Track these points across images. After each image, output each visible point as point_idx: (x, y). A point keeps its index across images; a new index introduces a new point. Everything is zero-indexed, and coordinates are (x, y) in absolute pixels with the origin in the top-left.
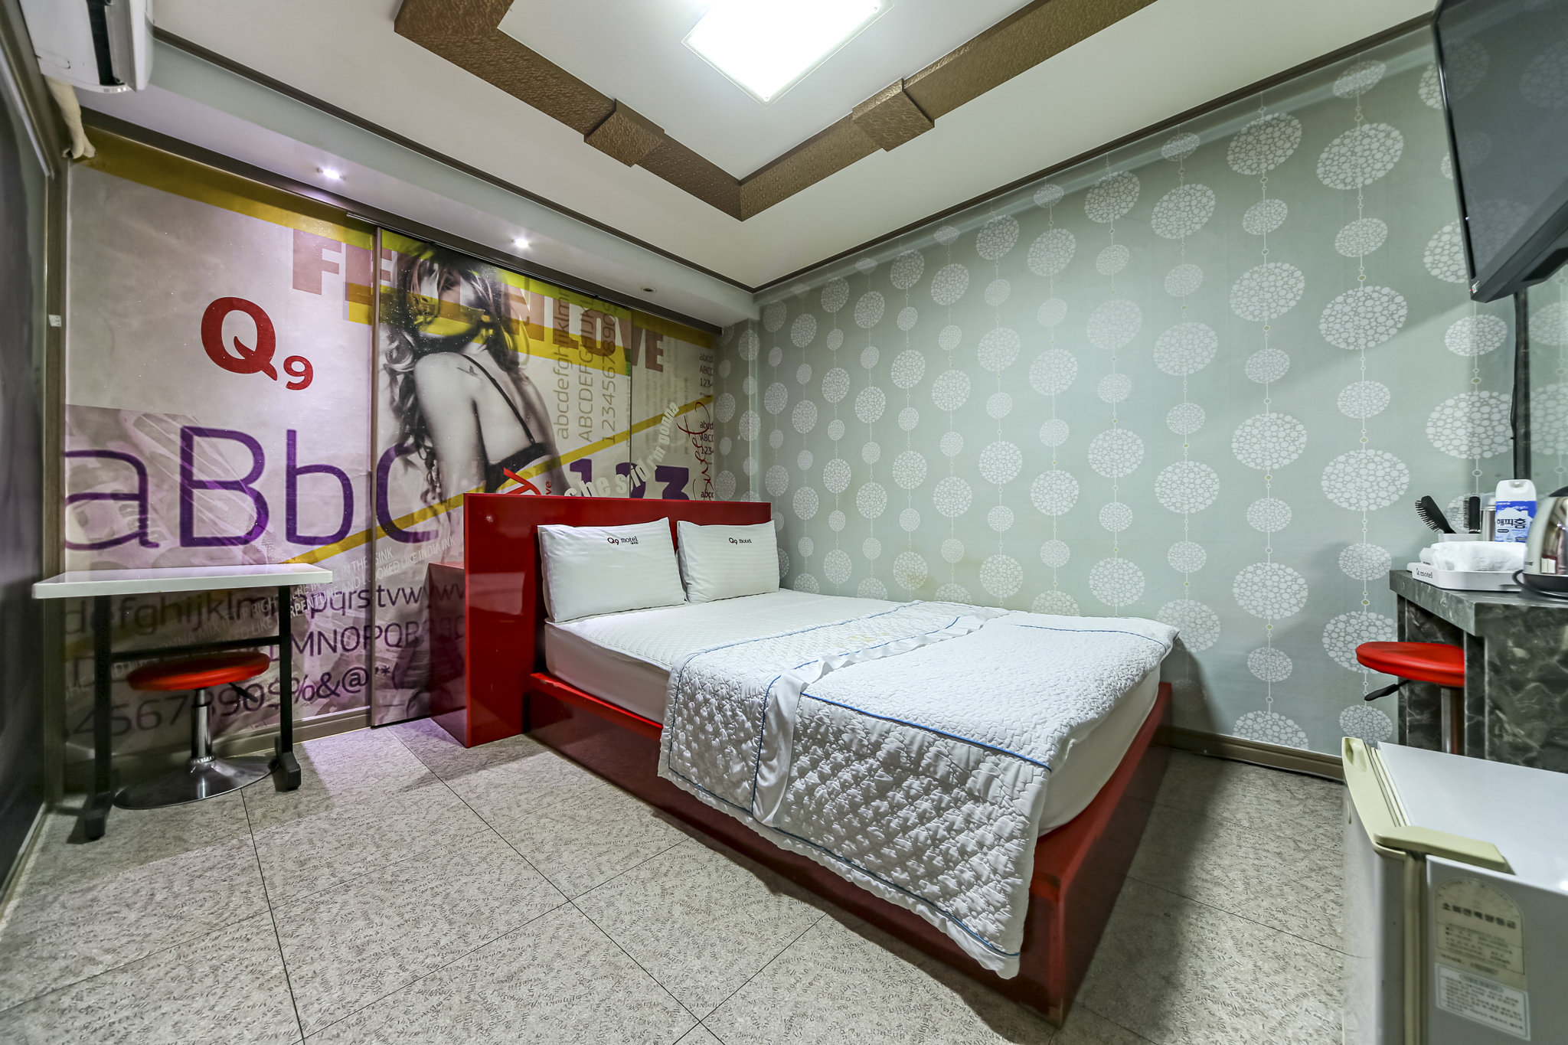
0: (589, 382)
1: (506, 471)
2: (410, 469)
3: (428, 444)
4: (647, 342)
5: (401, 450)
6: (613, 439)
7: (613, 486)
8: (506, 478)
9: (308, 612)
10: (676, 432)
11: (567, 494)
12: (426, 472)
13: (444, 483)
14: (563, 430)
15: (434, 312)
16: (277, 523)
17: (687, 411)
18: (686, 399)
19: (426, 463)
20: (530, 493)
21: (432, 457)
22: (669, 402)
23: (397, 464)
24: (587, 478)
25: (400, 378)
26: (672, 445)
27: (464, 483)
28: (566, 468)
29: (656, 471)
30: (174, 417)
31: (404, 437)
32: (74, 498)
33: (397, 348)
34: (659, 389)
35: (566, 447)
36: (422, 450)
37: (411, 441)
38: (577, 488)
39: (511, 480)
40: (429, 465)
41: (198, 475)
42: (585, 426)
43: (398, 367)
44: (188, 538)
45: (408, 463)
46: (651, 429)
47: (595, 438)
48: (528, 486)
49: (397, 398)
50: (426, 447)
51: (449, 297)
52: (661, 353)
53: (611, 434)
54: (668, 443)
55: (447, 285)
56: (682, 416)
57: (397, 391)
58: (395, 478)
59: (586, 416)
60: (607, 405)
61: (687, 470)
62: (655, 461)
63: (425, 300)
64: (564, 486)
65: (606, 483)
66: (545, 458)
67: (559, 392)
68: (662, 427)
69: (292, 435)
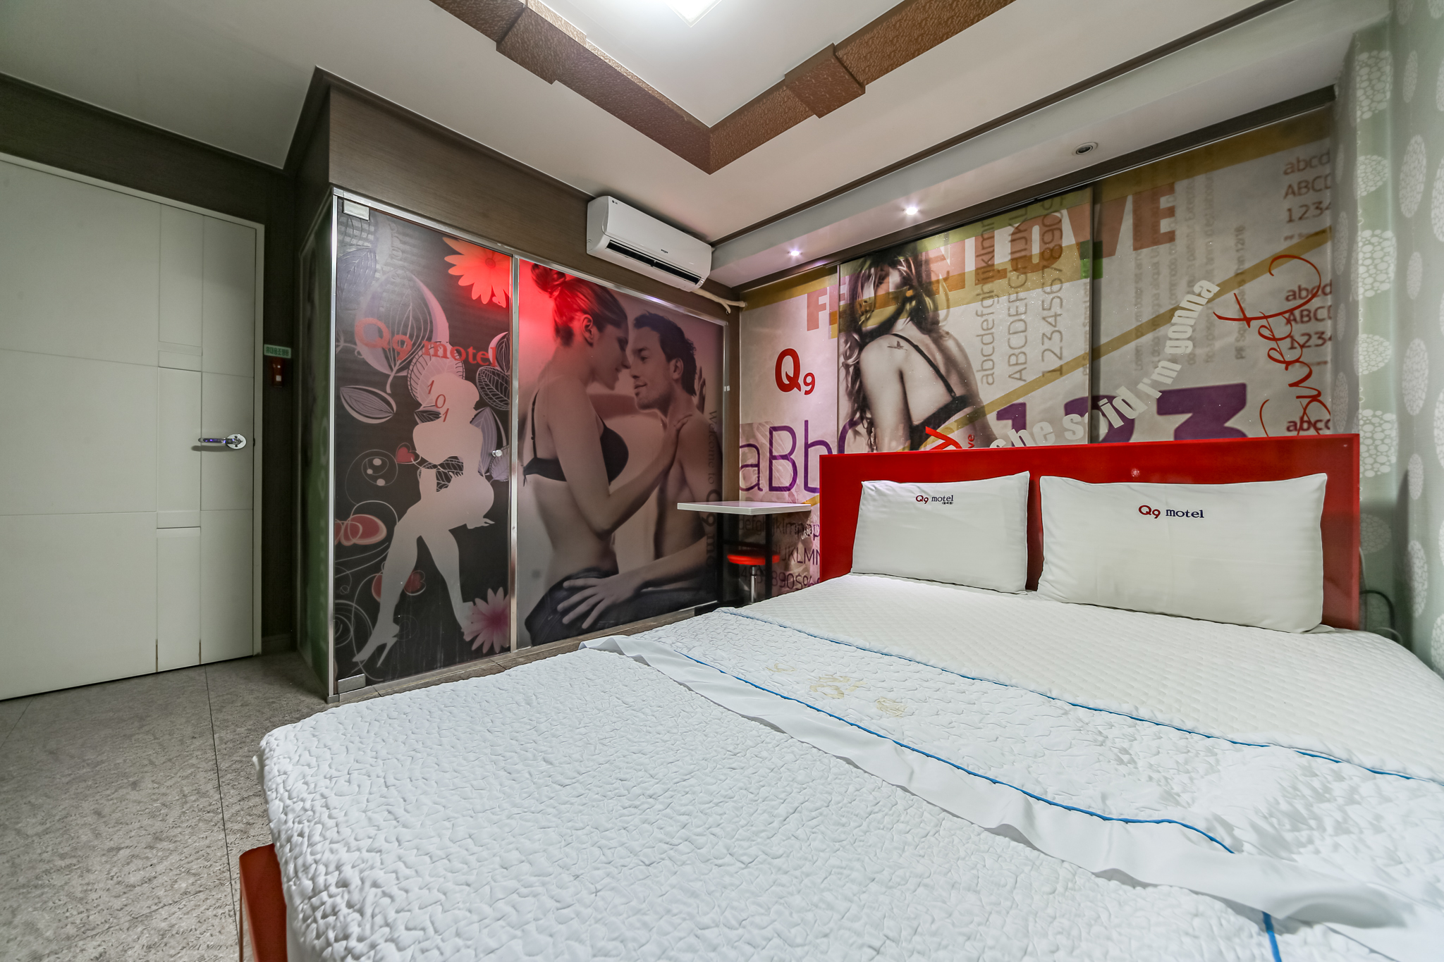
0: (1022, 309)
1: (928, 429)
2: (857, 437)
3: (869, 415)
4: (1136, 212)
5: (852, 424)
6: (1060, 371)
7: (1060, 431)
8: (928, 436)
9: (812, 535)
10: (1210, 327)
11: (993, 446)
12: (867, 438)
13: (879, 446)
14: (987, 375)
15: (871, 307)
16: (800, 480)
17: (1242, 283)
18: (1241, 261)
19: (867, 431)
20: (951, 448)
21: (872, 424)
22: (1191, 283)
23: (850, 434)
24: (1020, 424)
25: (851, 369)
26: (1201, 352)
27: (894, 444)
28: (991, 418)
29: (1159, 400)
30: (767, 423)
31: (854, 414)
32: (743, 467)
33: (850, 347)
34: (1165, 271)
35: (990, 394)
36: (865, 422)
37: (858, 415)
38: (1006, 438)
39: (932, 437)
40: (869, 432)
41: (775, 453)
42: (1017, 364)
43: (850, 361)
44: (772, 488)
45: (856, 433)
46: (1147, 338)
47: (1030, 376)
48: (949, 441)
49: (849, 385)
50: (867, 418)
51: (881, 291)
52: (1171, 212)
53: (1056, 364)
54: (1189, 350)
55: (881, 280)
56: (1230, 296)
57: (850, 379)
58: (849, 445)
59: (1016, 351)
60: (1048, 329)
61: (1243, 387)
62: (1155, 384)
63: (866, 302)
64: (990, 438)
65: (1048, 428)
66: (967, 411)
67: (982, 335)
68: (1174, 328)
69: (806, 422)
